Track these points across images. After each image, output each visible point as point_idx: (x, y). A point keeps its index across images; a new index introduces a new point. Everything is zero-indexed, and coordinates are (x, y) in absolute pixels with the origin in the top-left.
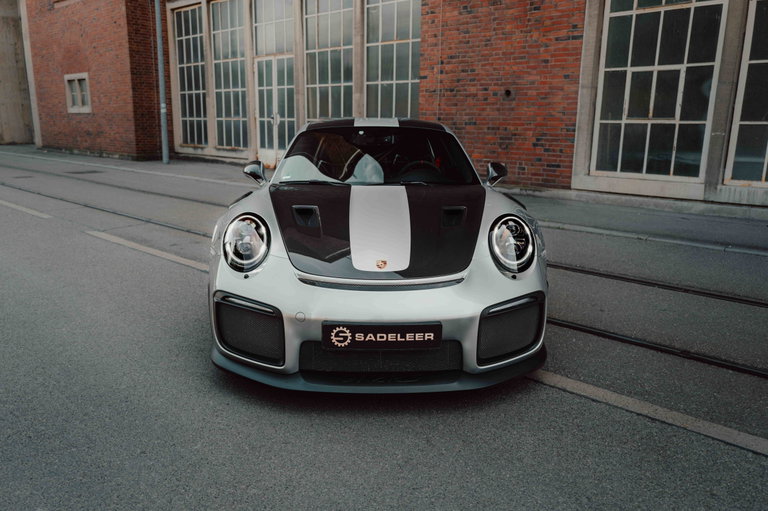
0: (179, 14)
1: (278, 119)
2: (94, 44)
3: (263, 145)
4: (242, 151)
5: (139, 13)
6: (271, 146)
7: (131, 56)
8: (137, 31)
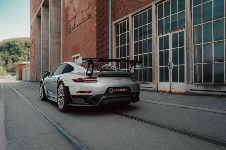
0: (118, 26)
1: (172, 65)
2: (83, 42)
3: (161, 80)
4: (149, 83)
5: (101, 26)
6: (167, 80)
7: (97, 43)
8: (100, 33)
